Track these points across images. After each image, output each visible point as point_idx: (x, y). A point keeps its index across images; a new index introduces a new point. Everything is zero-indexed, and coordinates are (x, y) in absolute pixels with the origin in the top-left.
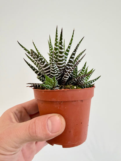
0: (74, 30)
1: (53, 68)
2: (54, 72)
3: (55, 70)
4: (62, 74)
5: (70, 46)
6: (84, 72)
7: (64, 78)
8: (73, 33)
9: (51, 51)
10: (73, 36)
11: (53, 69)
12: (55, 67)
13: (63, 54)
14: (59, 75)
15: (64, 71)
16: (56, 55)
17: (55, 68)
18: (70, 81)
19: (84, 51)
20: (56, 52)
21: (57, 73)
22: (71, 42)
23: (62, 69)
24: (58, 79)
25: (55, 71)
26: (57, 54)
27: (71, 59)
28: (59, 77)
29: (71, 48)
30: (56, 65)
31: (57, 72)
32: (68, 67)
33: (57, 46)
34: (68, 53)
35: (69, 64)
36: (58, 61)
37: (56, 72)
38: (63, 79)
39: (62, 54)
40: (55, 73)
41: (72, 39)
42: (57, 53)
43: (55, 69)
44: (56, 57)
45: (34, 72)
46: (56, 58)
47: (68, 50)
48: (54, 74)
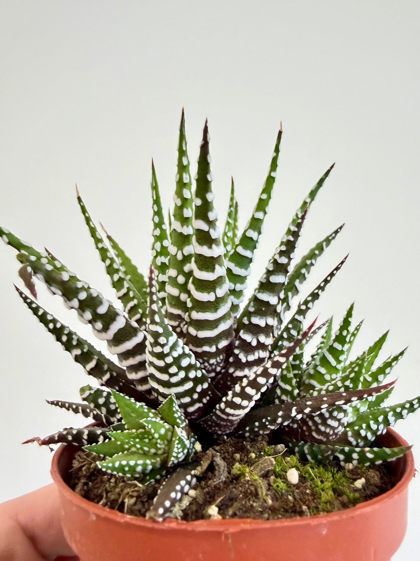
0: (280, 133)
1: (161, 356)
2: (164, 377)
3: (168, 366)
4: (218, 374)
5: (259, 215)
6: (339, 362)
7: (228, 410)
8: (277, 150)
9: (158, 246)
10: (274, 165)
11: (161, 363)
12: (166, 350)
13: (220, 271)
14: (199, 389)
15: (226, 361)
16: (181, 271)
17: (168, 355)
18: (260, 421)
19: (336, 232)
20: (180, 257)
21: (186, 379)
22: (264, 196)
23: (213, 349)
24: (191, 409)
25: (173, 370)
26: (186, 268)
27: (264, 297)
28: (196, 396)
29: (264, 227)
30: (174, 338)
31: (182, 374)
32: (248, 337)
33: (185, 221)
34: (247, 253)
35: (255, 320)
36: (193, 308)
37: (176, 374)
38: (223, 411)
39: (213, 270)
40: (174, 380)
41: (270, 181)
42: (187, 259)
43: (169, 360)
44: (181, 279)
45: (68, 357)
46: (184, 288)
47: (251, 239)
48: (167, 384)
